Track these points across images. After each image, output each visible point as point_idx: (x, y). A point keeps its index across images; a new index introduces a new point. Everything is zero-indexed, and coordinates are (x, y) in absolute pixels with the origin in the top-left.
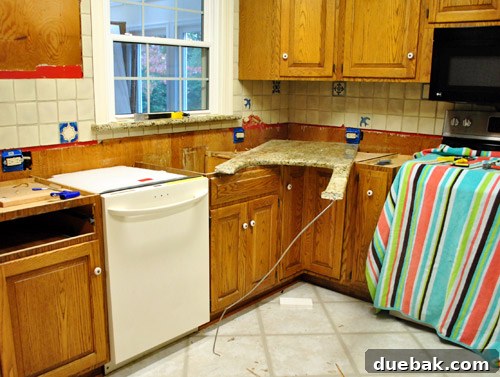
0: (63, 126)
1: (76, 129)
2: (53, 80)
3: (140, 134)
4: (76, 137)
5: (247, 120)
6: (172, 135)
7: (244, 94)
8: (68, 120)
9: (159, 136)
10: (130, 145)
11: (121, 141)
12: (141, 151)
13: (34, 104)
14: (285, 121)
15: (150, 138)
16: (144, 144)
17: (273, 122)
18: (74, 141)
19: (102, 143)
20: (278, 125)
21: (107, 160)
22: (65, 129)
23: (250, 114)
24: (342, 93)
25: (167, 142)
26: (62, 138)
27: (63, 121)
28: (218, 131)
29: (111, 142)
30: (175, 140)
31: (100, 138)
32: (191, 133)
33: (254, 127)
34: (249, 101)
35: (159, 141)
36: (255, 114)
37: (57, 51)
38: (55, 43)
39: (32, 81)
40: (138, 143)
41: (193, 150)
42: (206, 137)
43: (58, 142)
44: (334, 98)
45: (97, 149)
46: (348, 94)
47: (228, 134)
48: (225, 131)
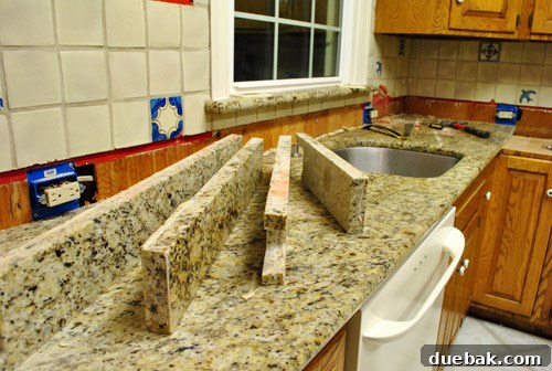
0: (157, 105)
3: (271, 116)
4: (181, 127)
6: (306, 116)
7: (377, 55)
8: (166, 93)
9: (292, 120)
11: (245, 130)
13: (101, 53)
15: (281, 123)
19: (218, 134)
20: (399, 99)
22: (161, 111)
24: (494, 57)
25: (300, 128)
26: (156, 128)
28: (351, 108)
30: (308, 124)
31: (217, 126)
32: (326, 112)
33: (380, 102)
34: (380, 66)
35: (291, 127)
36: (383, 84)
42: (340, 119)
44: (481, 64)
46: (502, 59)
47: (359, 112)
48: (357, 108)
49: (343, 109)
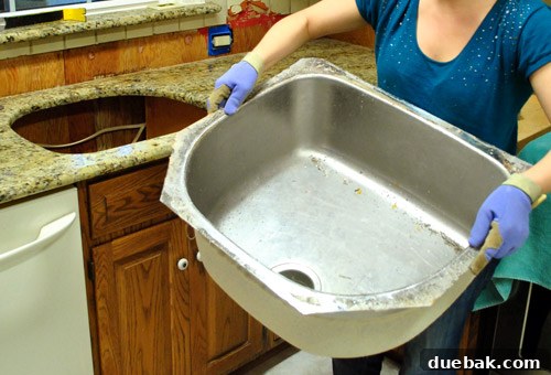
5: (237, 10)
6: (66, 54)
25: (53, 68)
28: (172, 36)
30: (72, 63)
32: (113, 46)
33: (254, 22)
35: (35, 67)
42: (147, 51)
47: (196, 40)
48: (189, 34)
49: (154, 39)
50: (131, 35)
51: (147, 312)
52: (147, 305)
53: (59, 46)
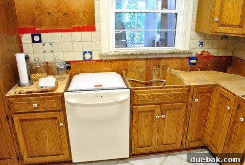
0: (85, 53)
1: (91, 54)
2: (80, 32)
3: (127, 58)
4: (91, 58)
5: (199, 53)
6: (147, 59)
7: (199, 39)
8: (87, 50)
9: (139, 59)
10: (121, 63)
11: (116, 60)
12: (127, 66)
13: (71, 43)
14: (230, 54)
15: (133, 60)
16: (129, 62)
17: (219, 55)
18: (90, 60)
19: (105, 61)
20: (223, 57)
21: (108, 69)
22: (86, 54)
23: (202, 50)
25: (143, 62)
26: (84, 58)
27: (85, 50)
28: (178, 58)
29: (110, 61)
30: (148, 62)
31: (104, 59)
32: (160, 59)
33: (205, 57)
34: (202, 43)
35: (139, 61)
36: (206, 50)
37: (82, 19)
38: (81, 16)
39: (70, 33)
40: (126, 62)
41: (160, 67)
42: (170, 61)
43: (82, 59)
45: (103, 64)
47: (185, 60)
48: (183, 58)
49: (172, 58)
50: (165, 56)
51: (146, 126)
52: (146, 125)
53: (145, 57)
